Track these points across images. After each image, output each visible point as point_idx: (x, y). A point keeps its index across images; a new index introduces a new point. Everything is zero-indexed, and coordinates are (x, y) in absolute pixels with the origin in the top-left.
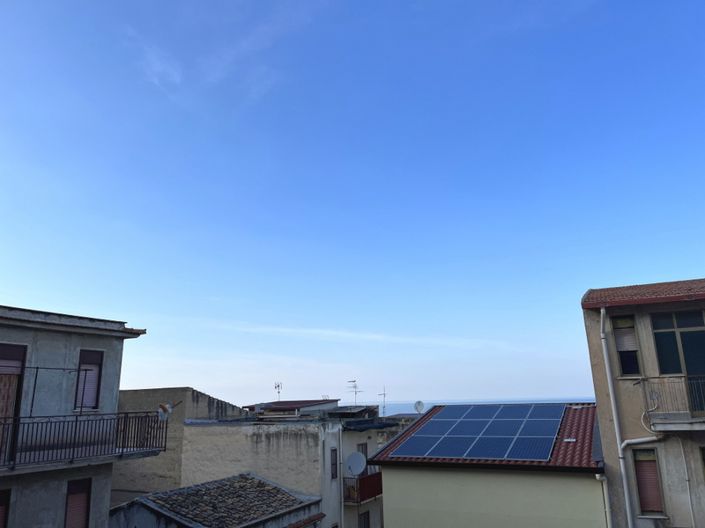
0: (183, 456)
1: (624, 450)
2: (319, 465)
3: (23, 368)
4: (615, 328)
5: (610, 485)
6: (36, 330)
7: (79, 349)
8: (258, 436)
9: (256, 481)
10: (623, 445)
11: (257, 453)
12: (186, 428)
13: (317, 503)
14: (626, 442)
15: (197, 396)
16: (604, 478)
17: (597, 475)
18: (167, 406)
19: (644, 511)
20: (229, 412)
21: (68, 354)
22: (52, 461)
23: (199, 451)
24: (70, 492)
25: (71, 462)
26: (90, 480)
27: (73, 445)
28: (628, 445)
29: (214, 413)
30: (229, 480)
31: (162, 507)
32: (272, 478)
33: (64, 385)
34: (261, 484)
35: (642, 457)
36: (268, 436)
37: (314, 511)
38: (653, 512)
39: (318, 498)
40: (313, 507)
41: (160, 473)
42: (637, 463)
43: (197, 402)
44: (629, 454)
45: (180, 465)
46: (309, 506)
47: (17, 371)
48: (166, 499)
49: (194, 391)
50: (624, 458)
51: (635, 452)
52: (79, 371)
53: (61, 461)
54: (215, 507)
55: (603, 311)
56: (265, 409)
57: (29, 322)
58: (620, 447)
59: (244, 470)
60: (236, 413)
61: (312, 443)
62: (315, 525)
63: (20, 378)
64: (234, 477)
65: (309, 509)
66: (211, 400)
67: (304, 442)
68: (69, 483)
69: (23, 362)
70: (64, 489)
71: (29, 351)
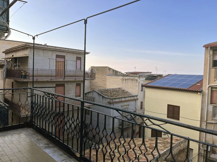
0: (107, 83)
1: (209, 87)
2: (138, 87)
3: (65, 60)
4: (213, 54)
5: (203, 95)
6: (66, 52)
7: (76, 56)
8: (123, 79)
9: (122, 90)
10: (209, 86)
11: (123, 83)
12: (107, 77)
13: (136, 96)
14: (209, 85)
15: (110, 69)
16: (201, 94)
17: (199, 93)
18: (95, 70)
19: (211, 103)
20: (118, 73)
21: (74, 57)
22: (71, 79)
23: (110, 82)
24: (76, 86)
25: (75, 79)
26: (80, 84)
27: (75, 76)
28: (210, 86)
29: (114, 73)
30: (116, 89)
31: (99, 92)
32: (126, 89)
33: (73, 64)
34: (123, 90)
35: (214, 89)
36: (125, 79)
37: (135, 98)
38: (214, 104)
39: (137, 95)
40: (135, 97)
41: (102, 86)
42: (212, 91)
43: (110, 70)
44: (210, 89)
45: (106, 85)
46: (134, 96)
47: (64, 61)
48: (101, 91)
49: (109, 68)
50: (208, 89)
51: (212, 88)
52: (76, 61)
53: (73, 79)
54: (111, 93)
55: (209, 48)
56: (130, 73)
57: (65, 50)
58: (207, 86)
59: (120, 87)
60: (120, 74)
61: (136, 82)
62: (136, 101)
63: (65, 62)
64: (117, 88)
65: (134, 97)
66: (113, 70)
67: (134, 81)
68: (76, 84)
69: (65, 59)
70: (75, 85)
71: (66, 56)
